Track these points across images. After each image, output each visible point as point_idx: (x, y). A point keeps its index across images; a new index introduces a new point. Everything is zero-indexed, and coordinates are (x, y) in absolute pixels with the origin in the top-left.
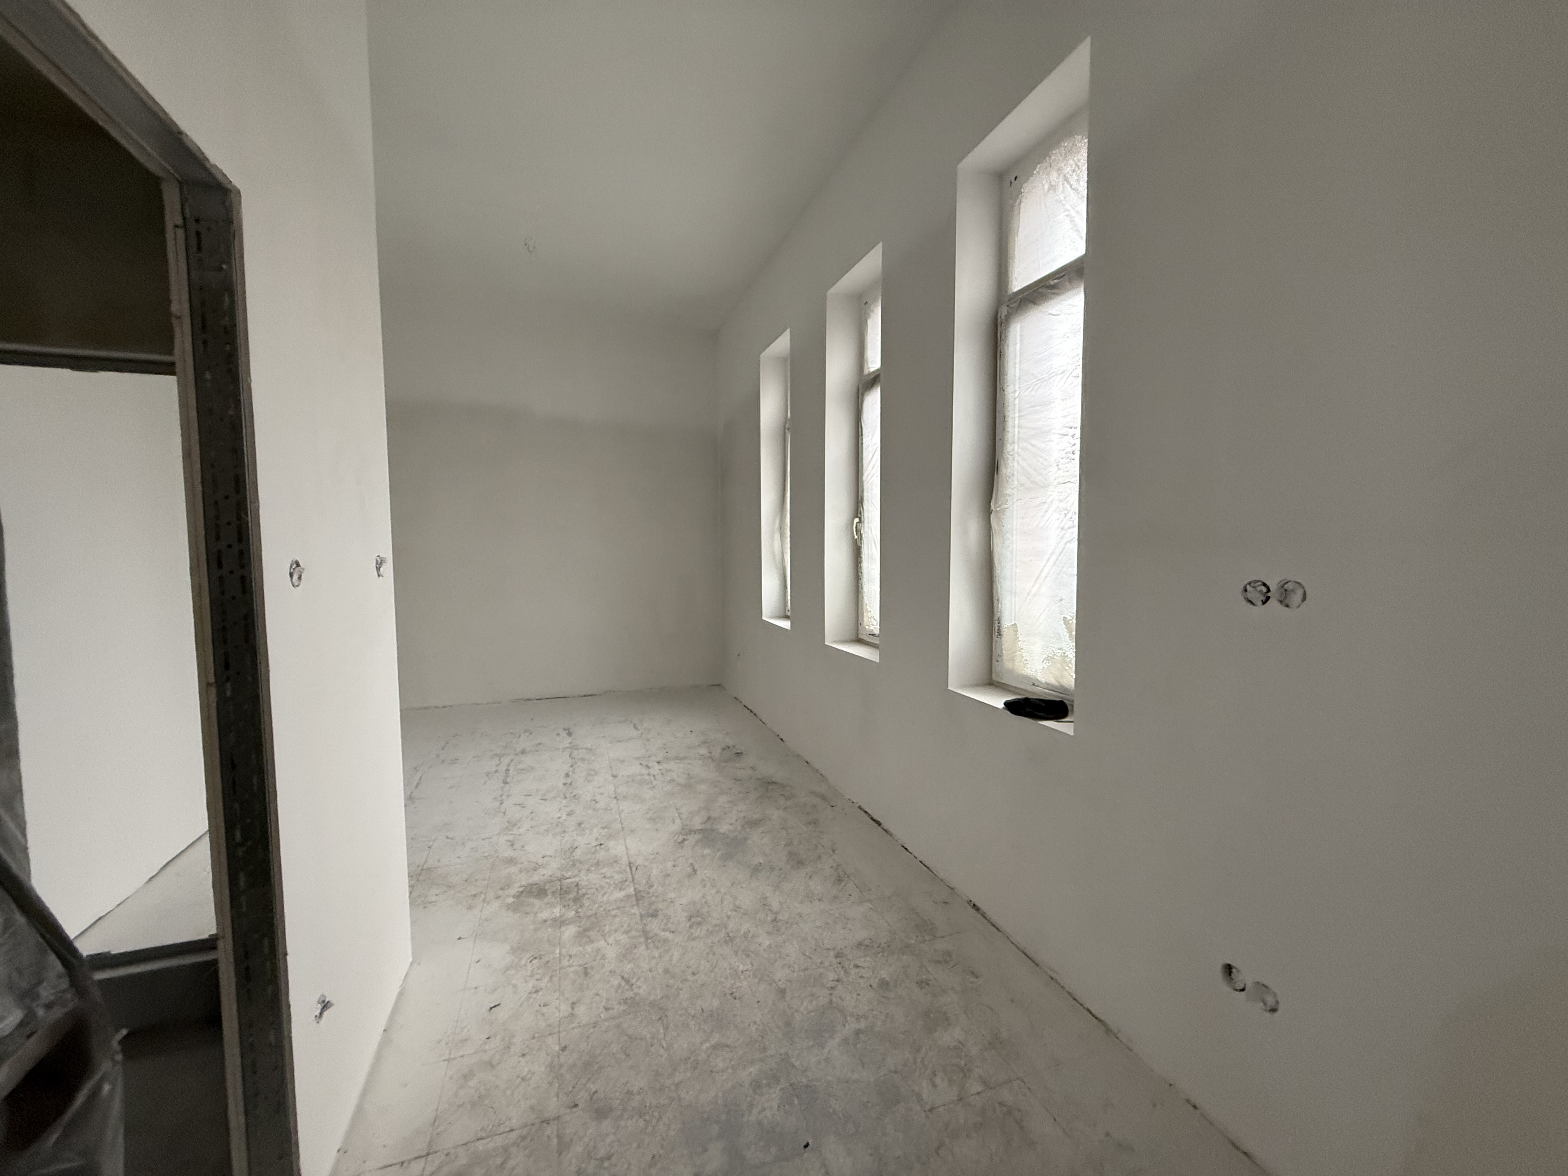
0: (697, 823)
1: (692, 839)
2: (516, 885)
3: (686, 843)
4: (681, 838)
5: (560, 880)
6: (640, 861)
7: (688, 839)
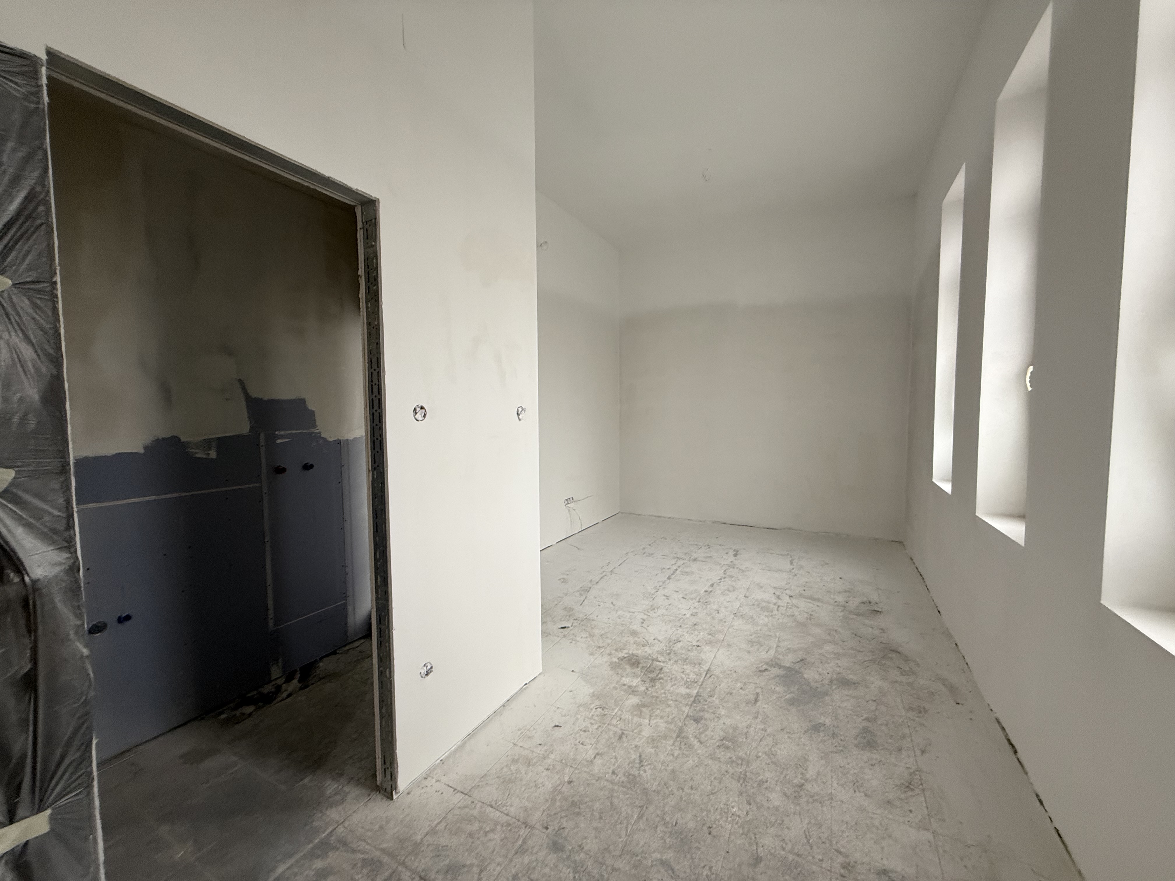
0: (788, 661)
1: (775, 671)
2: (626, 651)
3: (767, 673)
4: (765, 667)
5: (653, 660)
6: (717, 672)
7: (770, 671)
